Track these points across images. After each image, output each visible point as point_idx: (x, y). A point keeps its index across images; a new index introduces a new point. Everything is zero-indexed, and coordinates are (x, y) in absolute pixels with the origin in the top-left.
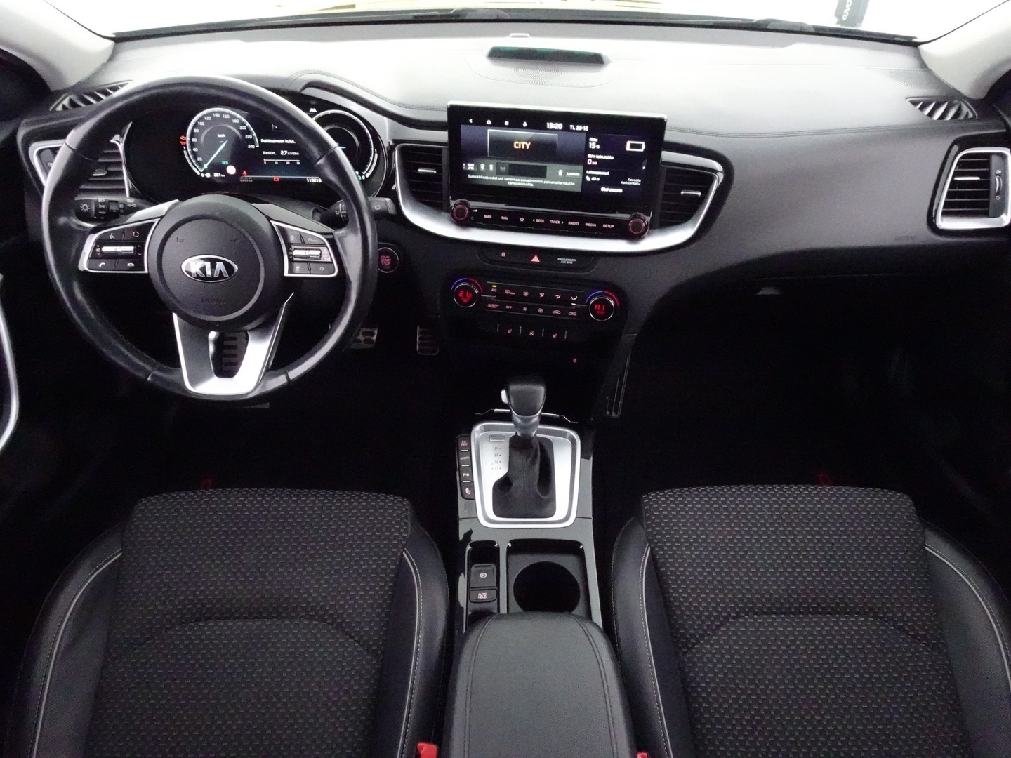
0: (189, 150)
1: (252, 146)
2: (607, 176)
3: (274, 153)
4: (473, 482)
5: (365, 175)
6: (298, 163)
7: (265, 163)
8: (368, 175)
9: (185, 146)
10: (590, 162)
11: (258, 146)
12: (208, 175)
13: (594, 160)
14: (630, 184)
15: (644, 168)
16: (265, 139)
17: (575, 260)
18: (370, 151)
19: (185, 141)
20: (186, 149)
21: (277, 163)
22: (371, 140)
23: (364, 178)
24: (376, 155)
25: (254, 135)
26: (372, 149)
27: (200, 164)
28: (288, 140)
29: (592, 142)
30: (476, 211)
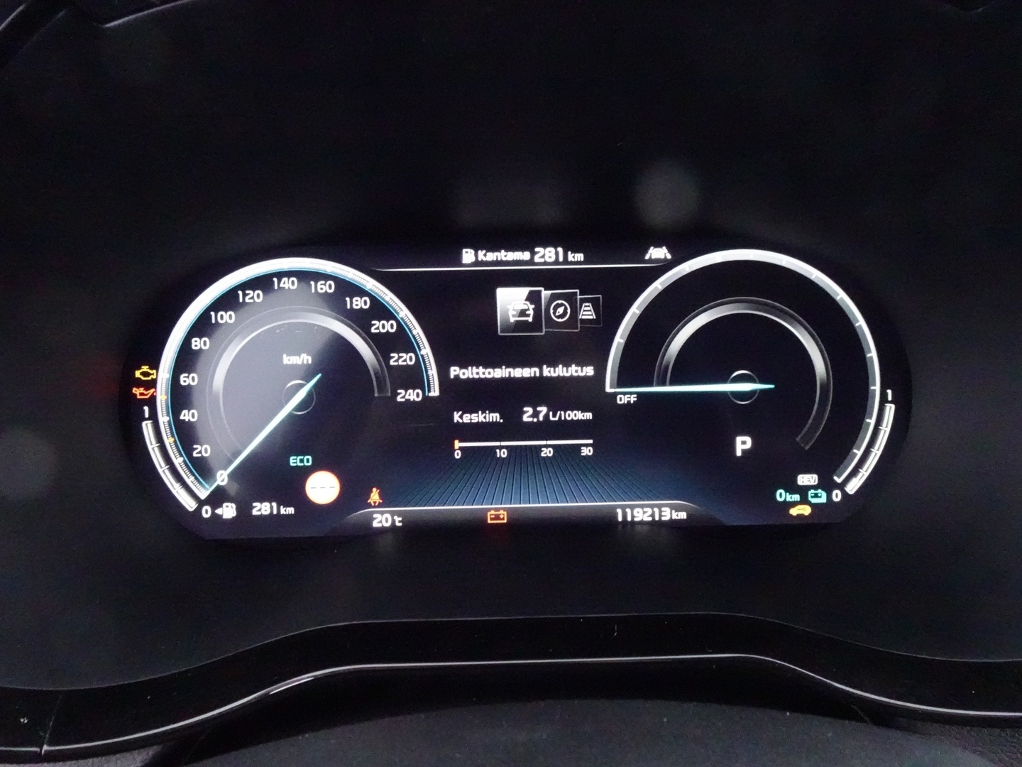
0: (164, 419)
1: (413, 395)
3: (495, 417)
5: (841, 487)
6: (587, 452)
7: (458, 455)
8: (853, 487)
9: (152, 402)
11: (435, 392)
12: (228, 511)
16: (463, 366)
18: (865, 395)
19: (152, 384)
20: (154, 417)
21: (503, 454)
22: (873, 354)
23: (837, 496)
24: (890, 410)
25: (426, 351)
26: (876, 388)
27: (202, 469)
28: (553, 364)
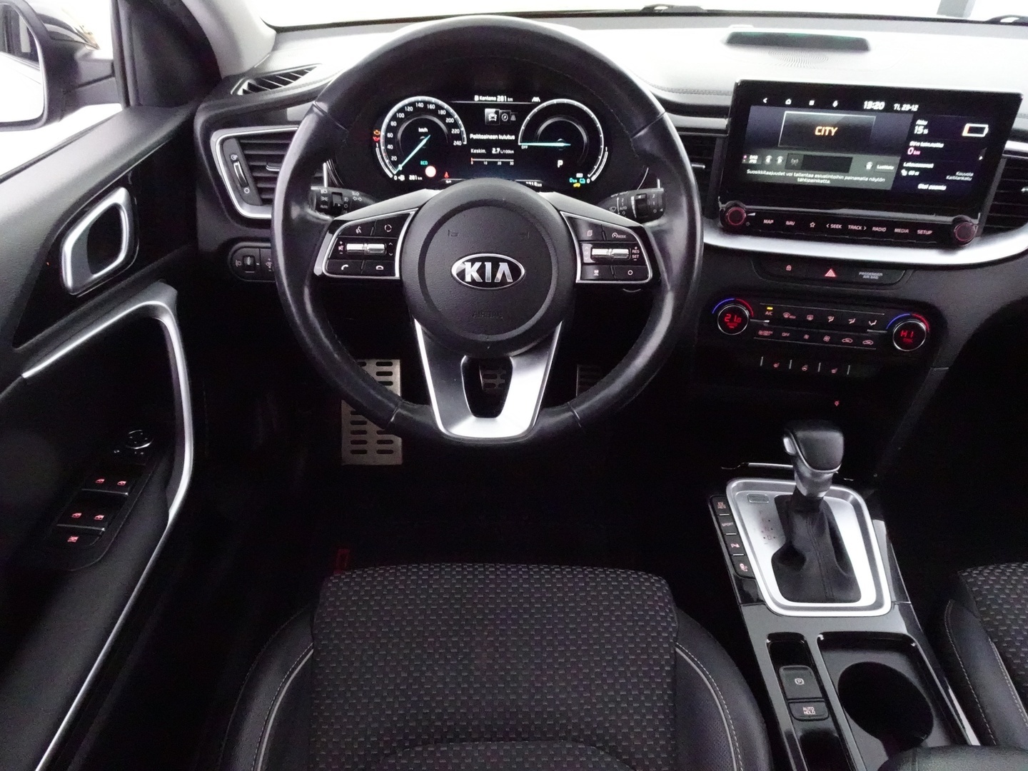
0: (383, 148)
1: (457, 143)
2: (930, 169)
3: (484, 151)
4: (746, 555)
5: (590, 178)
6: (512, 164)
7: (472, 163)
8: (594, 178)
9: (379, 142)
10: (911, 151)
11: (465, 143)
12: (402, 178)
13: (916, 148)
14: (959, 178)
15: (981, 158)
16: (474, 134)
17: (881, 274)
18: (599, 150)
19: (379, 136)
20: (380, 147)
21: (486, 163)
22: (602, 136)
23: (588, 181)
24: (607, 153)
25: (463, 129)
26: (602, 147)
27: (395, 164)
28: (502, 135)
29: (919, 125)
30: (754, 214)
